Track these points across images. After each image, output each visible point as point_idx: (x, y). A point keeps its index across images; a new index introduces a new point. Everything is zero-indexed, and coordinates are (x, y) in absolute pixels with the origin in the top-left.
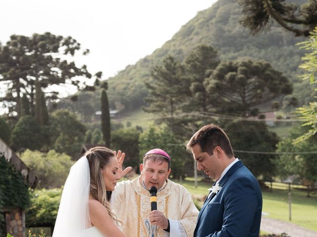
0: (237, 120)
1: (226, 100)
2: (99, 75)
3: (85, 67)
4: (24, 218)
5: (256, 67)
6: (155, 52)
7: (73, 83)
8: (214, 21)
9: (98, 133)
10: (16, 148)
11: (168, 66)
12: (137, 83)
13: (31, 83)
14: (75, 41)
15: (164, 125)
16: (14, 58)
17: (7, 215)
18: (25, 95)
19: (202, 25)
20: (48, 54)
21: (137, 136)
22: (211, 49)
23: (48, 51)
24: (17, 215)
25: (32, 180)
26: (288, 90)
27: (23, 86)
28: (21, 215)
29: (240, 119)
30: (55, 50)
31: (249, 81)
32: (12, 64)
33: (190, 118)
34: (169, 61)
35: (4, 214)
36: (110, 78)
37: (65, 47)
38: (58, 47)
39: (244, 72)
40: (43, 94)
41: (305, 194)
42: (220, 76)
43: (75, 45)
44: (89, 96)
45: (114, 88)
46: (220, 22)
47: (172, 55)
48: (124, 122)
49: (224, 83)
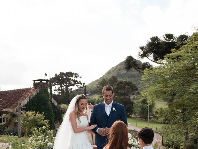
0: (122, 97)
1: (119, 91)
2: (84, 84)
3: (80, 81)
5: (128, 83)
6: (100, 78)
7: (77, 86)
8: (116, 70)
10: (59, 103)
11: (103, 82)
12: (95, 87)
13: (65, 85)
14: (77, 74)
16: (61, 79)
17: (55, 122)
18: (63, 89)
19: (113, 71)
20: (70, 78)
21: (94, 101)
22: (115, 77)
23: (70, 77)
24: (58, 122)
25: (63, 112)
26: (137, 90)
27: (63, 86)
28: (59, 122)
29: (123, 97)
30: (72, 77)
31: (126, 87)
32: (60, 80)
34: (104, 80)
36: (87, 85)
37: (75, 76)
38: (73, 76)
39: (125, 84)
40: (68, 89)
41: (141, 119)
42: (118, 85)
43: (78, 75)
44: (81, 90)
45: (88, 88)
46: (118, 70)
47: (105, 79)
48: (91, 97)
49: (119, 87)
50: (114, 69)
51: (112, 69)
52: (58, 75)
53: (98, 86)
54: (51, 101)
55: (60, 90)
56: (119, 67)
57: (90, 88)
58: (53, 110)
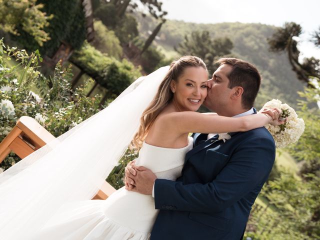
2: (165, 13)
3: (161, 4)
4: (71, 54)
6: (201, 24)
7: (149, 7)
8: (241, 31)
9: (142, 42)
10: (96, 15)
11: (203, 36)
17: (62, 46)
19: (234, 29)
22: (231, 43)
24: (68, 50)
25: (91, 37)
28: (70, 51)
34: (206, 33)
35: (61, 43)
36: (169, 20)
44: (150, 20)
45: (167, 26)
47: (210, 32)
48: (159, 47)
50: (238, 27)
51: (234, 24)
53: (189, 36)
56: (249, 29)
57: (170, 28)
58: (73, 20)
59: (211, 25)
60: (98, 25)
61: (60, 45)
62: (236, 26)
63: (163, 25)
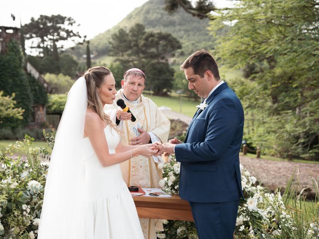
0: (154, 61)
1: (148, 51)
2: (85, 37)
3: (78, 33)
4: (45, 110)
5: (164, 36)
6: (113, 27)
7: (72, 40)
8: (142, 12)
9: (84, 66)
10: (41, 72)
11: (120, 33)
12: (104, 42)
13: (50, 39)
14: (73, 19)
15: (118, 63)
16: (42, 26)
17: (36, 109)
18: (47, 45)
19: (136, 15)
20: (59, 25)
22: (142, 25)
24: (41, 109)
25: (49, 89)
26: (180, 47)
28: (43, 108)
29: (156, 61)
30: (63, 23)
31: (161, 42)
32: (41, 29)
33: (131, 59)
34: (121, 31)
35: (34, 107)
36: (91, 40)
37: (68, 22)
38: (64, 21)
39: (158, 38)
40: (56, 45)
41: (187, 99)
42: (146, 39)
43: (73, 21)
45: (93, 44)
46: (146, 13)
47: (122, 28)
48: (97, 61)
49: (148, 43)
50: (138, 12)
51: (134, 11)
52: (36, 19)
53: (111, 40)
54: (26, 69)
55: (41, 48)
56: (146, 8)
57: (96, 44)
58: (30, 87)
59: (120, 22)
60: (48, 77)
61: (34, 109)
62: (136, 12)
63: (90, 46)
